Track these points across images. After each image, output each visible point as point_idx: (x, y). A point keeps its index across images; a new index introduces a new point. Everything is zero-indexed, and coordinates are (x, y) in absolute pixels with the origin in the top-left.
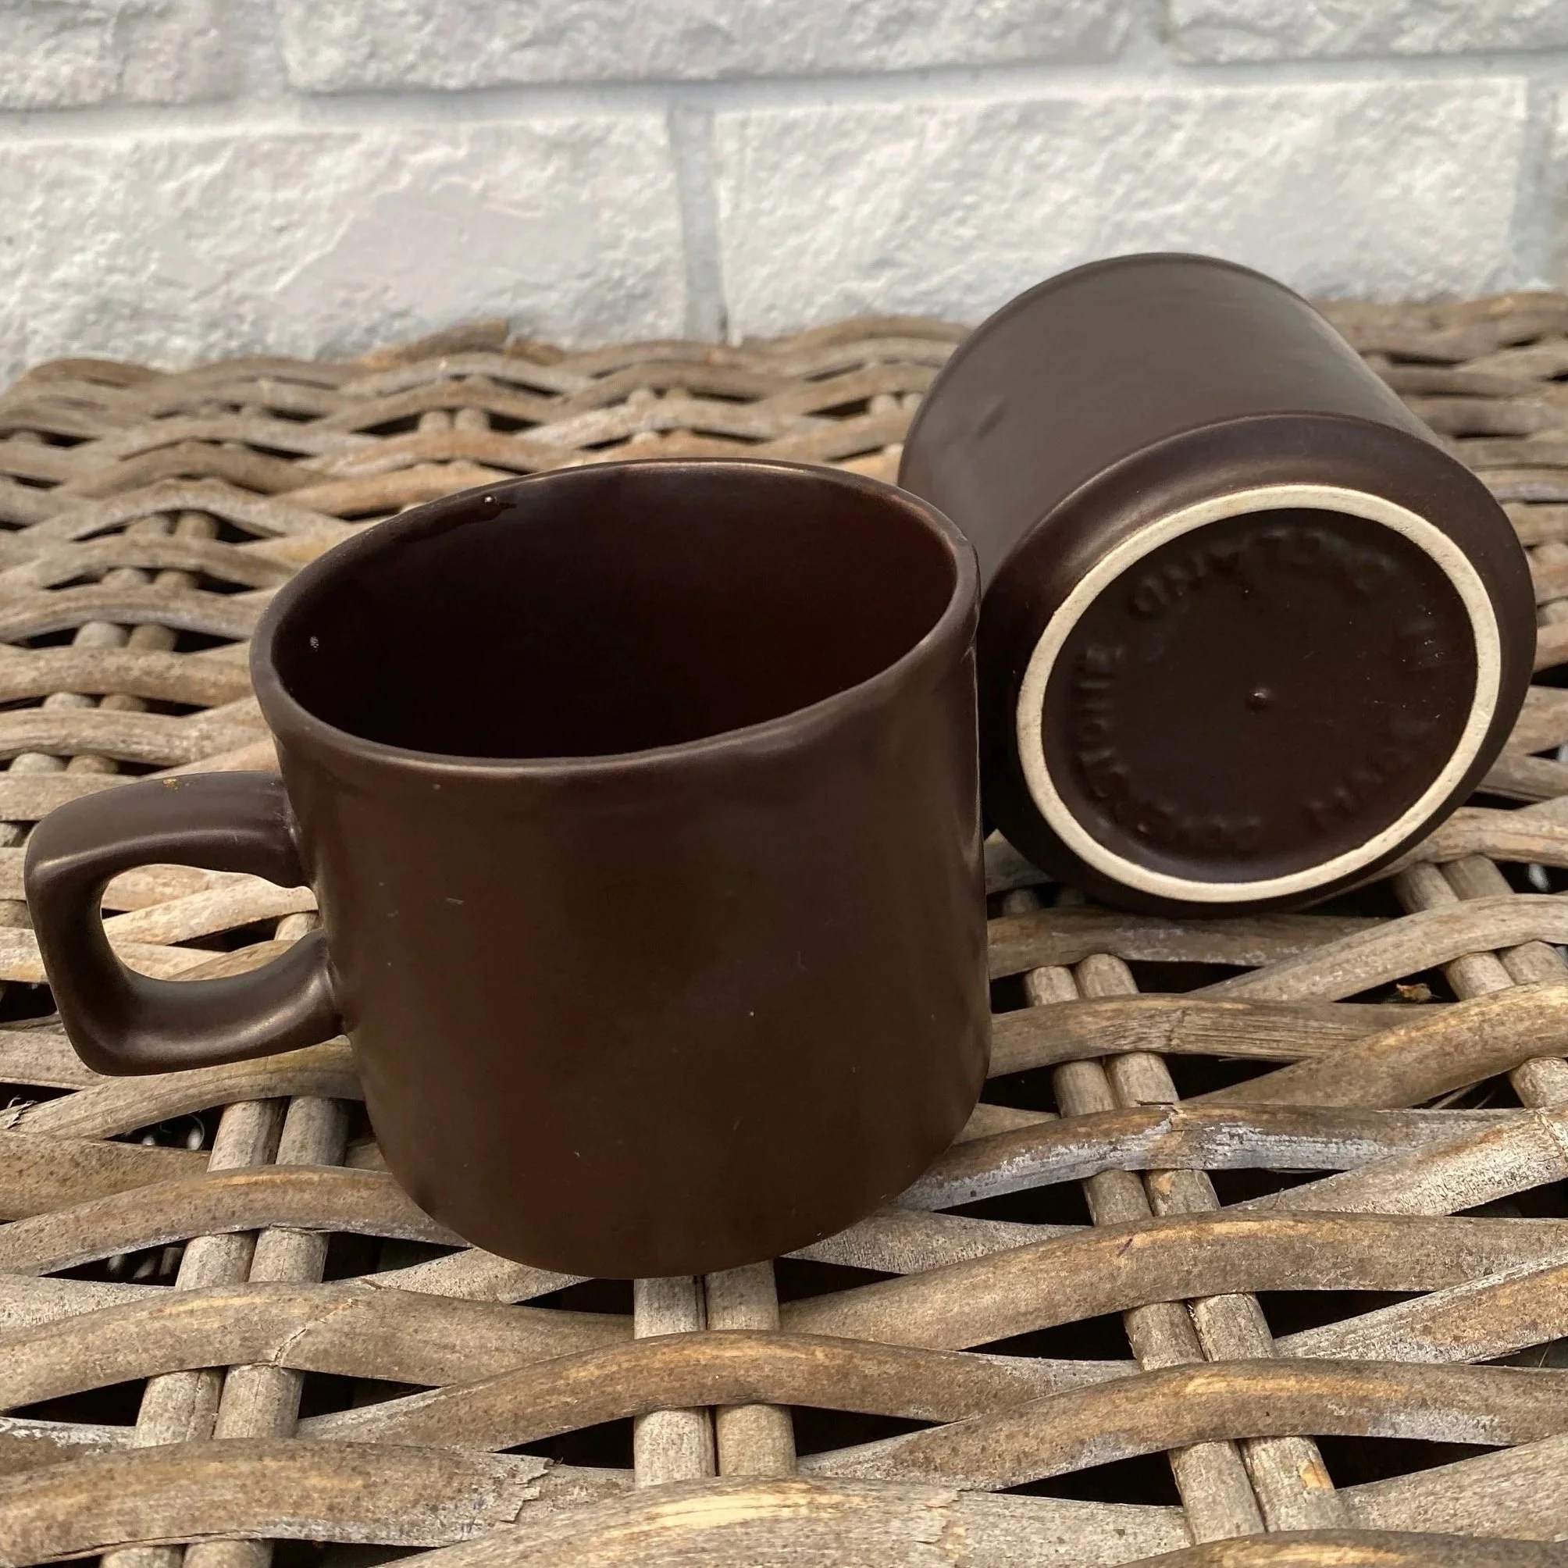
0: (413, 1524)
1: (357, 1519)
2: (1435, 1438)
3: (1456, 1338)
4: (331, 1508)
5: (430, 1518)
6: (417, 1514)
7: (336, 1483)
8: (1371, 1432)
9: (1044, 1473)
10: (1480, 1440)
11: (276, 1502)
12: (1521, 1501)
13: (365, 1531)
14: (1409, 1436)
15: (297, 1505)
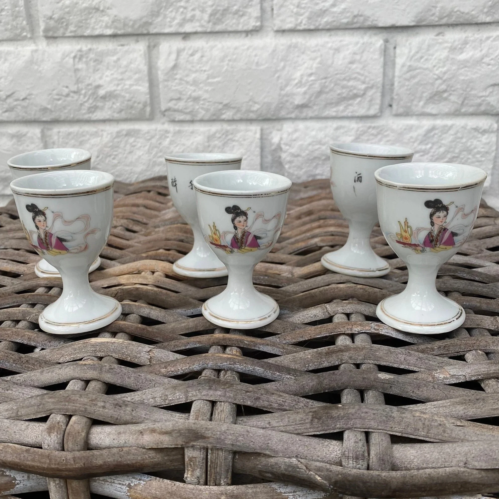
0: (45, 344)
1: (33, 341)
2: (268, 352)
3: (284, 339)
4: (29, 338)
5: (48, 343)
6: (46, 342)
7: (31, 334)
8: (253, 348)
9: (179, 349)
10: (279, 354)
11: (18, 335)
12: (281, 362)
13: (35, 344)
14: (262, 350)
15: (22, 336)
